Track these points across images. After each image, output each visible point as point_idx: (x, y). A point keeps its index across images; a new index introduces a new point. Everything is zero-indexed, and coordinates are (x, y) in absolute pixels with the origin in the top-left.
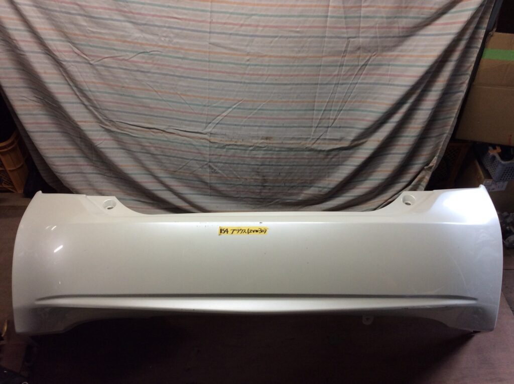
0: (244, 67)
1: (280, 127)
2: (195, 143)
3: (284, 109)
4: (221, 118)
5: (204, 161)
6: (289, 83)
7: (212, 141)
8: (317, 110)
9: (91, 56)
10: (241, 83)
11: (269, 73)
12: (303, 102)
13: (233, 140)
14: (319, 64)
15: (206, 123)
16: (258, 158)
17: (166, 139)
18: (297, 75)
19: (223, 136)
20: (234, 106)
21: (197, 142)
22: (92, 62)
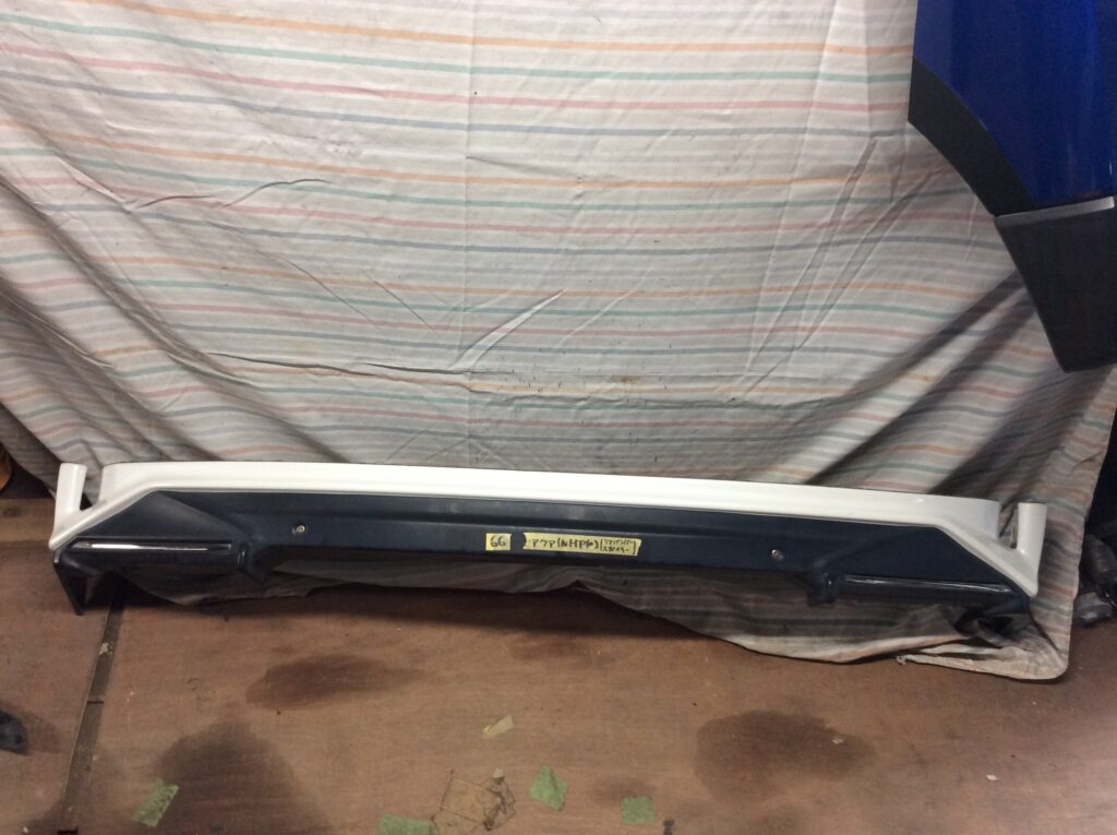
0: (567, 212)
1: (662, 352)
2: (429, 395)
3: (674, 310)
4: (503, 335)
5: (455, 435)
6: (690, 248)
7: (474, 389)
8: (765, 310)
9: (124, 191)
10: (557, 251)
11: (636, 225)
12: (727, 292)
13: (532, 385)
14: (781, 199)
15: (460, 348)
16: (599, 425)
17: (350, 389)
18: (717, 230)
19: (507, 376)
20: (538, 307)
21: (434, 392)
22: (128, 208)
